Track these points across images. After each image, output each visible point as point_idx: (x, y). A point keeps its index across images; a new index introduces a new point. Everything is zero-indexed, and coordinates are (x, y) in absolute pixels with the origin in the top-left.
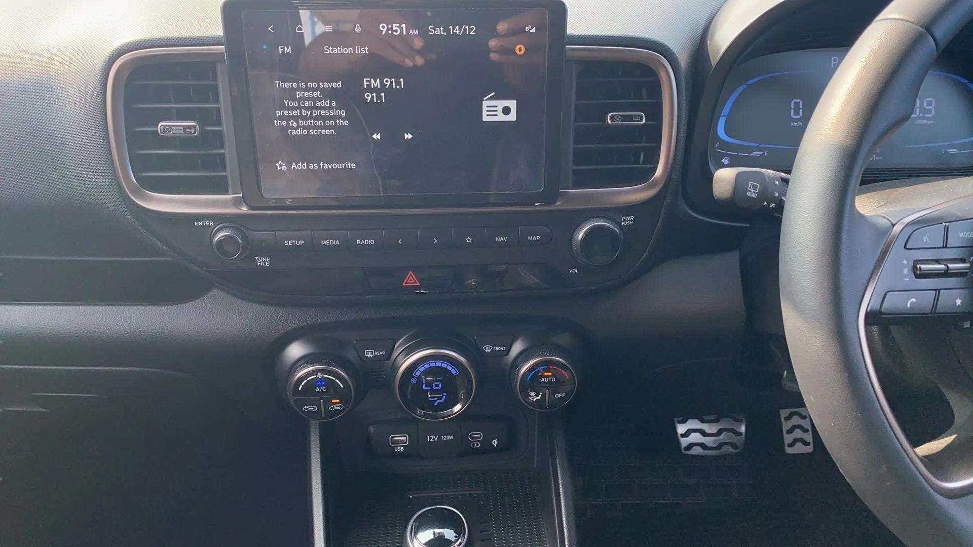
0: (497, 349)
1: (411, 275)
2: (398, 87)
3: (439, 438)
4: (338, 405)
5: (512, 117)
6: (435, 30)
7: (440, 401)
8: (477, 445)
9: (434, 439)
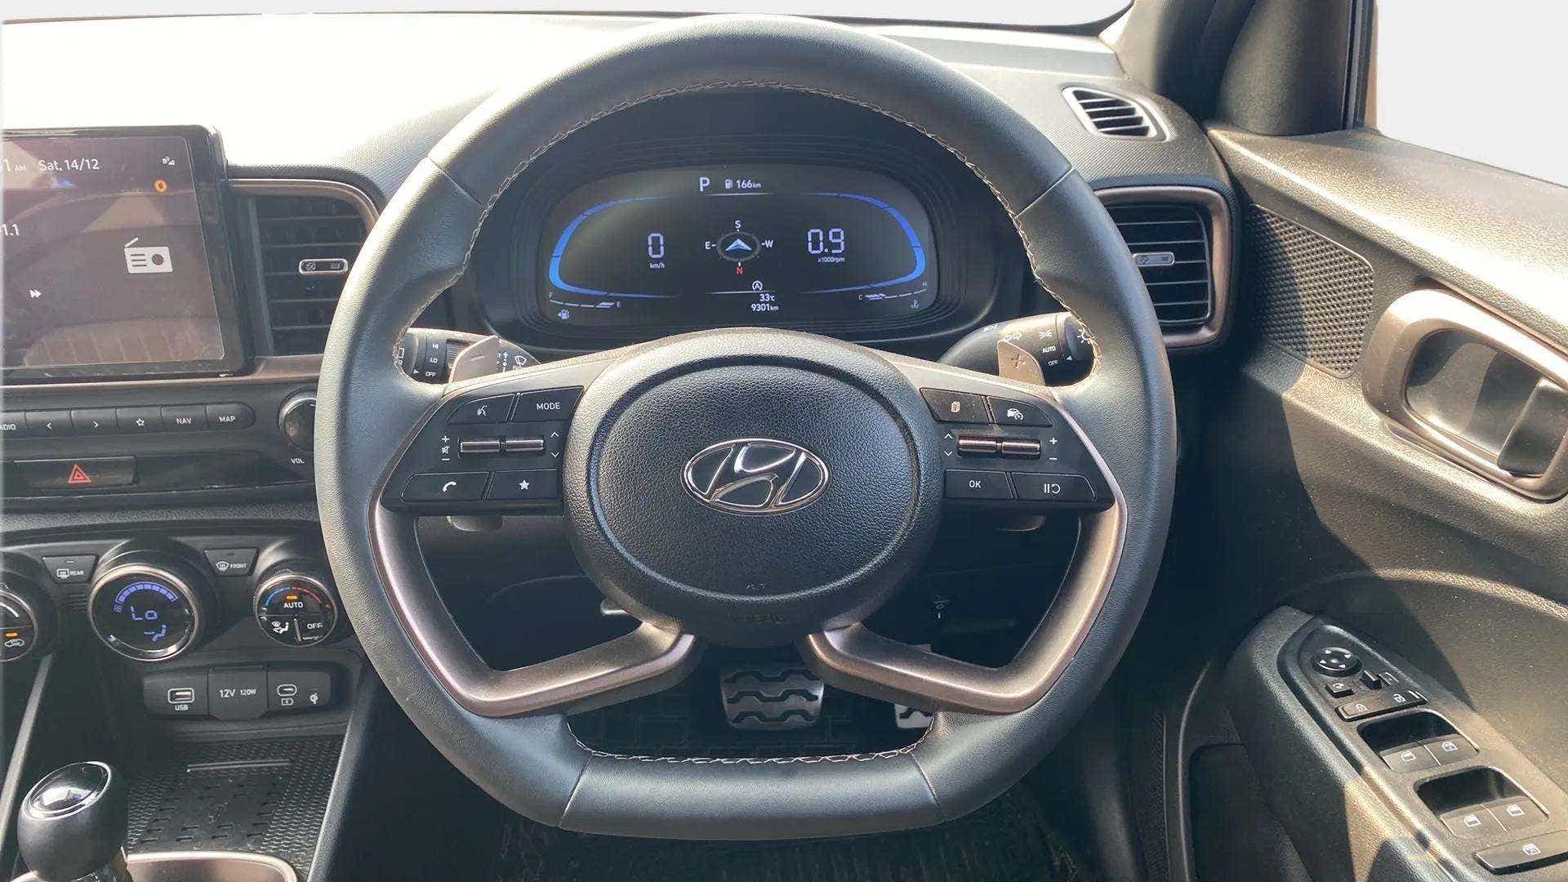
0: (235, 566)
1: (77, 470)
2: (12, 234)
3: (238, 693)
4: (16, 640)
5: (167, 267)
6: (47, 165)
7: (160, 635)
8: (290, 702)
9: (229, 694)
